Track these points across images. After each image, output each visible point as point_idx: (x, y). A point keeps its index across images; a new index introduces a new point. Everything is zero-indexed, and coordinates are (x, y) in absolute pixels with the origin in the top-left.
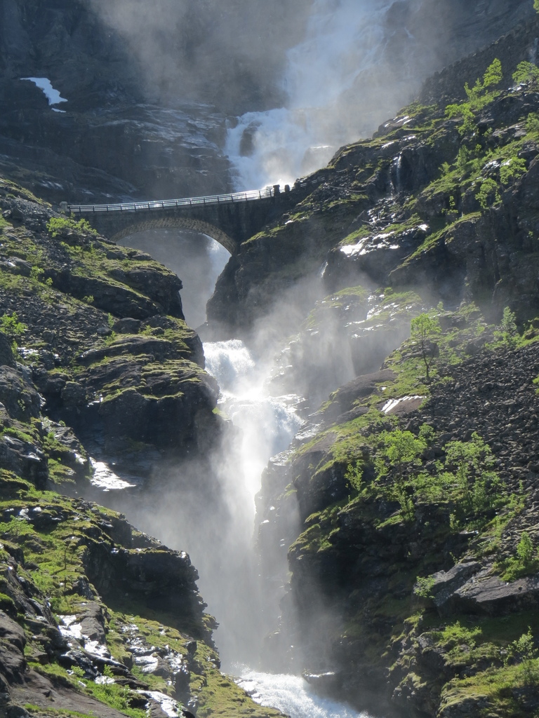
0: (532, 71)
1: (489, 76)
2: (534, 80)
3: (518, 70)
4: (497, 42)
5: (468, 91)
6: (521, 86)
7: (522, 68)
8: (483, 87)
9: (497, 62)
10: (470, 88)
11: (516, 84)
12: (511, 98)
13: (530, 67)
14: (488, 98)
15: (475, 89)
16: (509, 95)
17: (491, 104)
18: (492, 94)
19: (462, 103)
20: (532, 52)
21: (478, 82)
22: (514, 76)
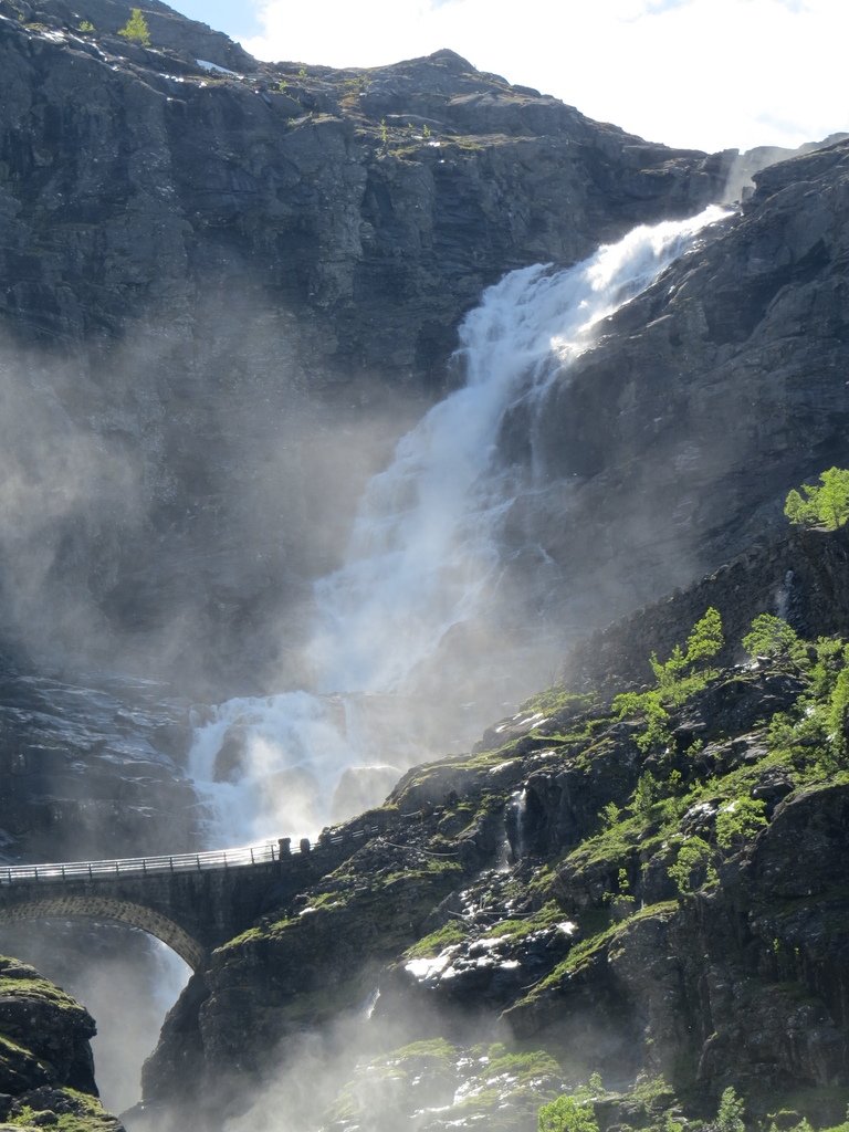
0: (780, 634)
1: (697, 642)
2: (783, 651)
3: (752, 630)
4: (713, 577)
5: (657, 668)
6: (760, 661)
7: (761, 627)
8: (686, 662)
9: (713, 615)
10: (662, 662)
11: (749, 656)
12: (739, 683)
13: (777, 626)
14: (696, 683)
15: (670, 665)
16: (736, 678)
17: (700, 694)
18: (701, 676)
19: (646, 690)
20: (781, 598)
21: (677, 652)
22: (746, 641)
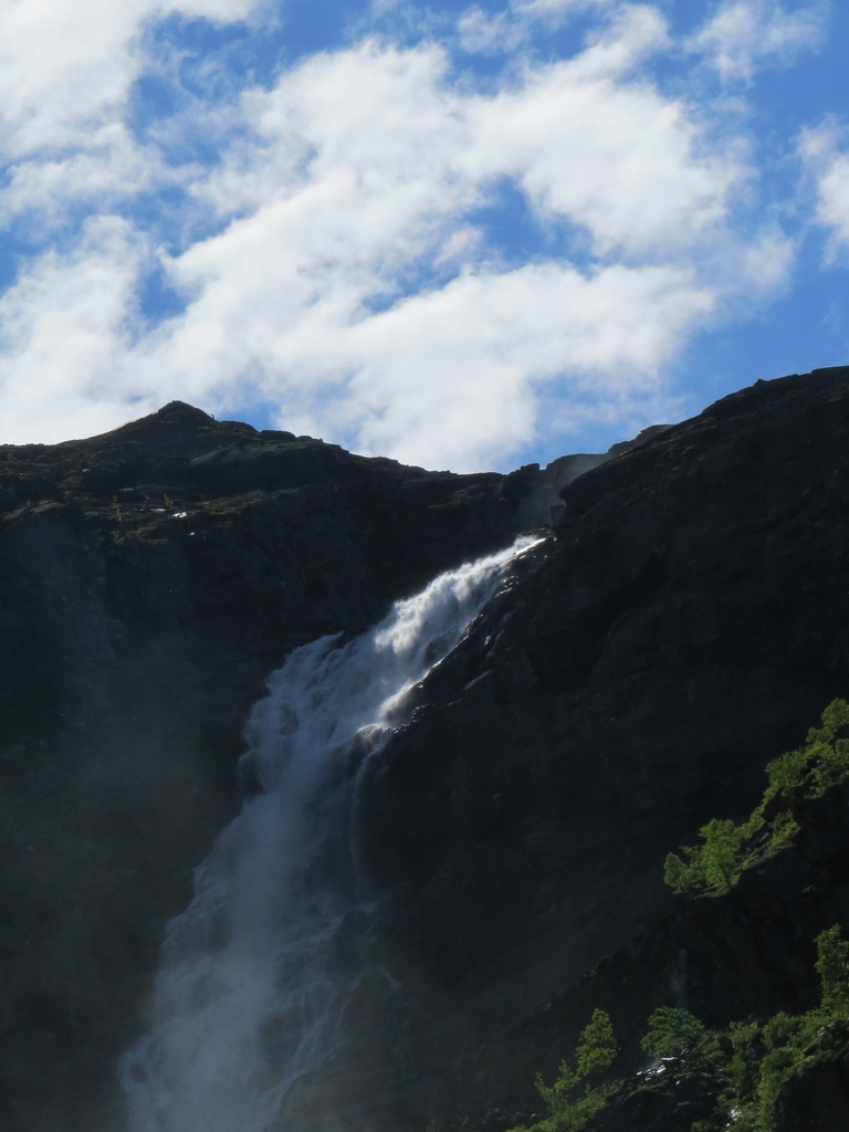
0: (684, 1027)
1: (588, 1052)
2: (690, 1047)
3: (651, 1028)
4: (593, 972)
5: (545, 1092)
6: (665, 1063)
7: (660, 1022)
8: (577, 1079)
9: (600, 1017)
10: (549, 1083)
11: (652, 1059)
12: (645, 1093)
13: (678, 1018)
14: (594, 1102)
15: (559, 1085)
16: (640, 1088)
17: (601, 1114)
18: (599, 1092)
19: (536, 1120)
20: (677, 985)
21: (564, 1069)
22: (645, 1043)
